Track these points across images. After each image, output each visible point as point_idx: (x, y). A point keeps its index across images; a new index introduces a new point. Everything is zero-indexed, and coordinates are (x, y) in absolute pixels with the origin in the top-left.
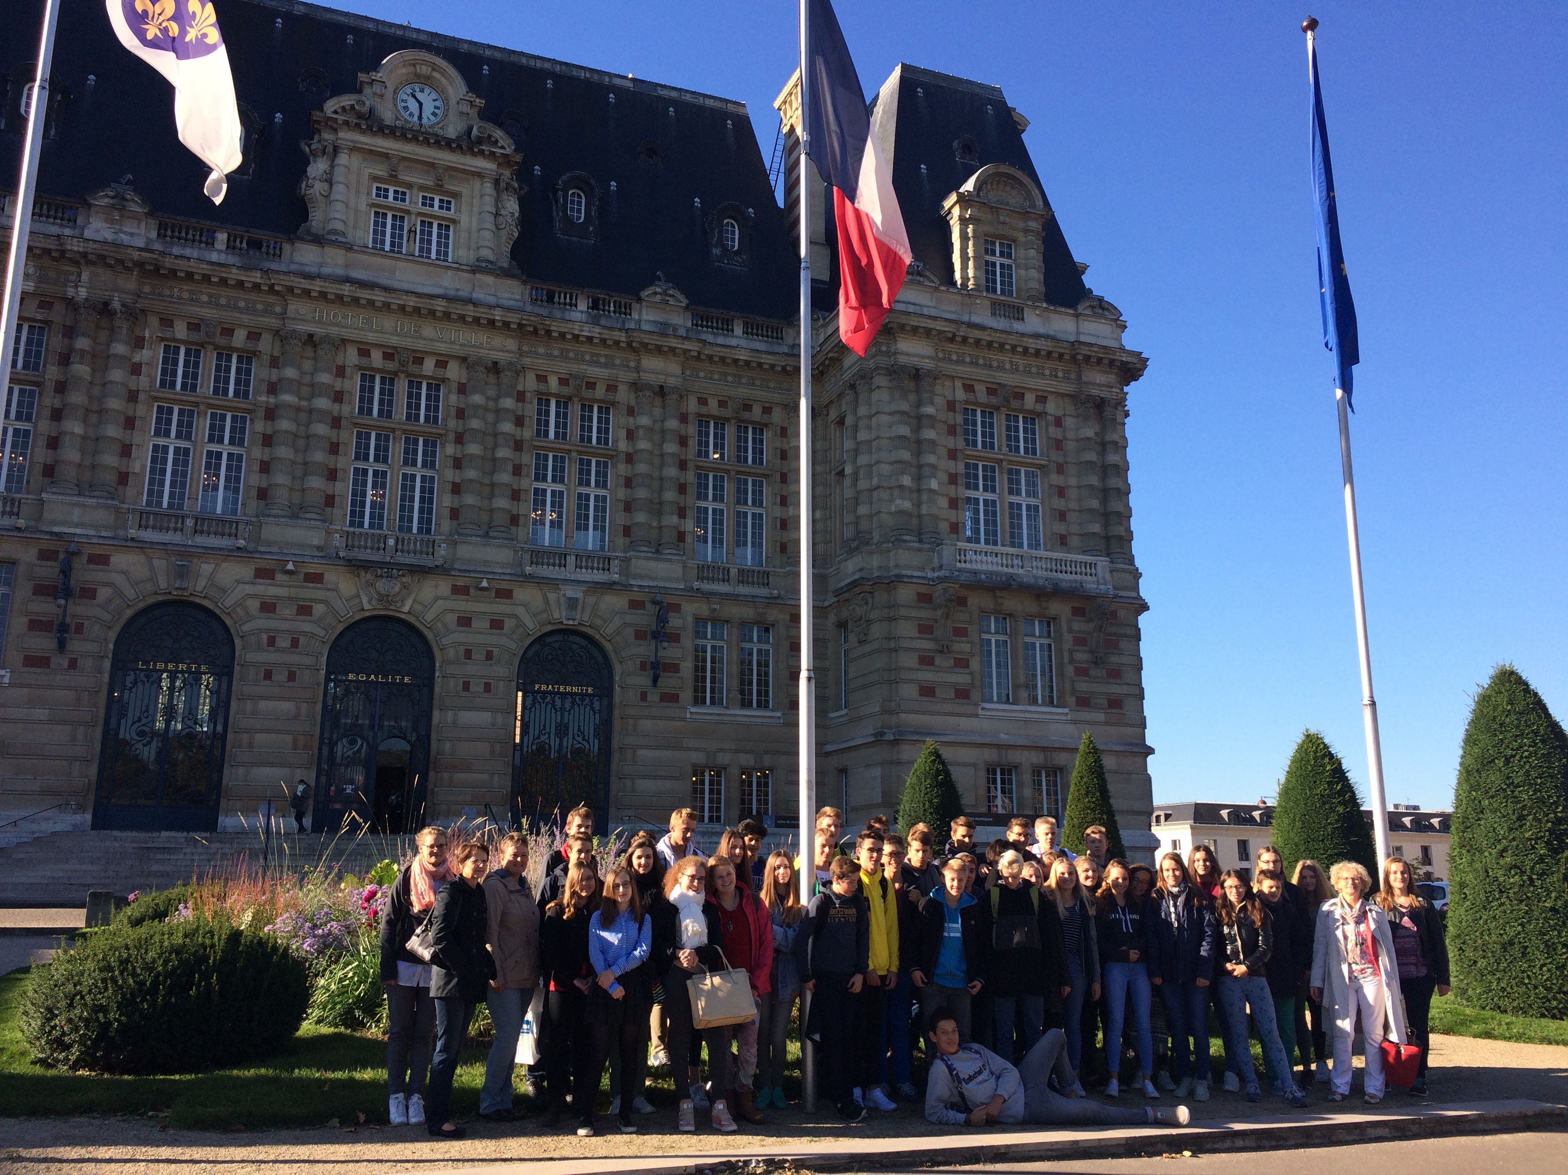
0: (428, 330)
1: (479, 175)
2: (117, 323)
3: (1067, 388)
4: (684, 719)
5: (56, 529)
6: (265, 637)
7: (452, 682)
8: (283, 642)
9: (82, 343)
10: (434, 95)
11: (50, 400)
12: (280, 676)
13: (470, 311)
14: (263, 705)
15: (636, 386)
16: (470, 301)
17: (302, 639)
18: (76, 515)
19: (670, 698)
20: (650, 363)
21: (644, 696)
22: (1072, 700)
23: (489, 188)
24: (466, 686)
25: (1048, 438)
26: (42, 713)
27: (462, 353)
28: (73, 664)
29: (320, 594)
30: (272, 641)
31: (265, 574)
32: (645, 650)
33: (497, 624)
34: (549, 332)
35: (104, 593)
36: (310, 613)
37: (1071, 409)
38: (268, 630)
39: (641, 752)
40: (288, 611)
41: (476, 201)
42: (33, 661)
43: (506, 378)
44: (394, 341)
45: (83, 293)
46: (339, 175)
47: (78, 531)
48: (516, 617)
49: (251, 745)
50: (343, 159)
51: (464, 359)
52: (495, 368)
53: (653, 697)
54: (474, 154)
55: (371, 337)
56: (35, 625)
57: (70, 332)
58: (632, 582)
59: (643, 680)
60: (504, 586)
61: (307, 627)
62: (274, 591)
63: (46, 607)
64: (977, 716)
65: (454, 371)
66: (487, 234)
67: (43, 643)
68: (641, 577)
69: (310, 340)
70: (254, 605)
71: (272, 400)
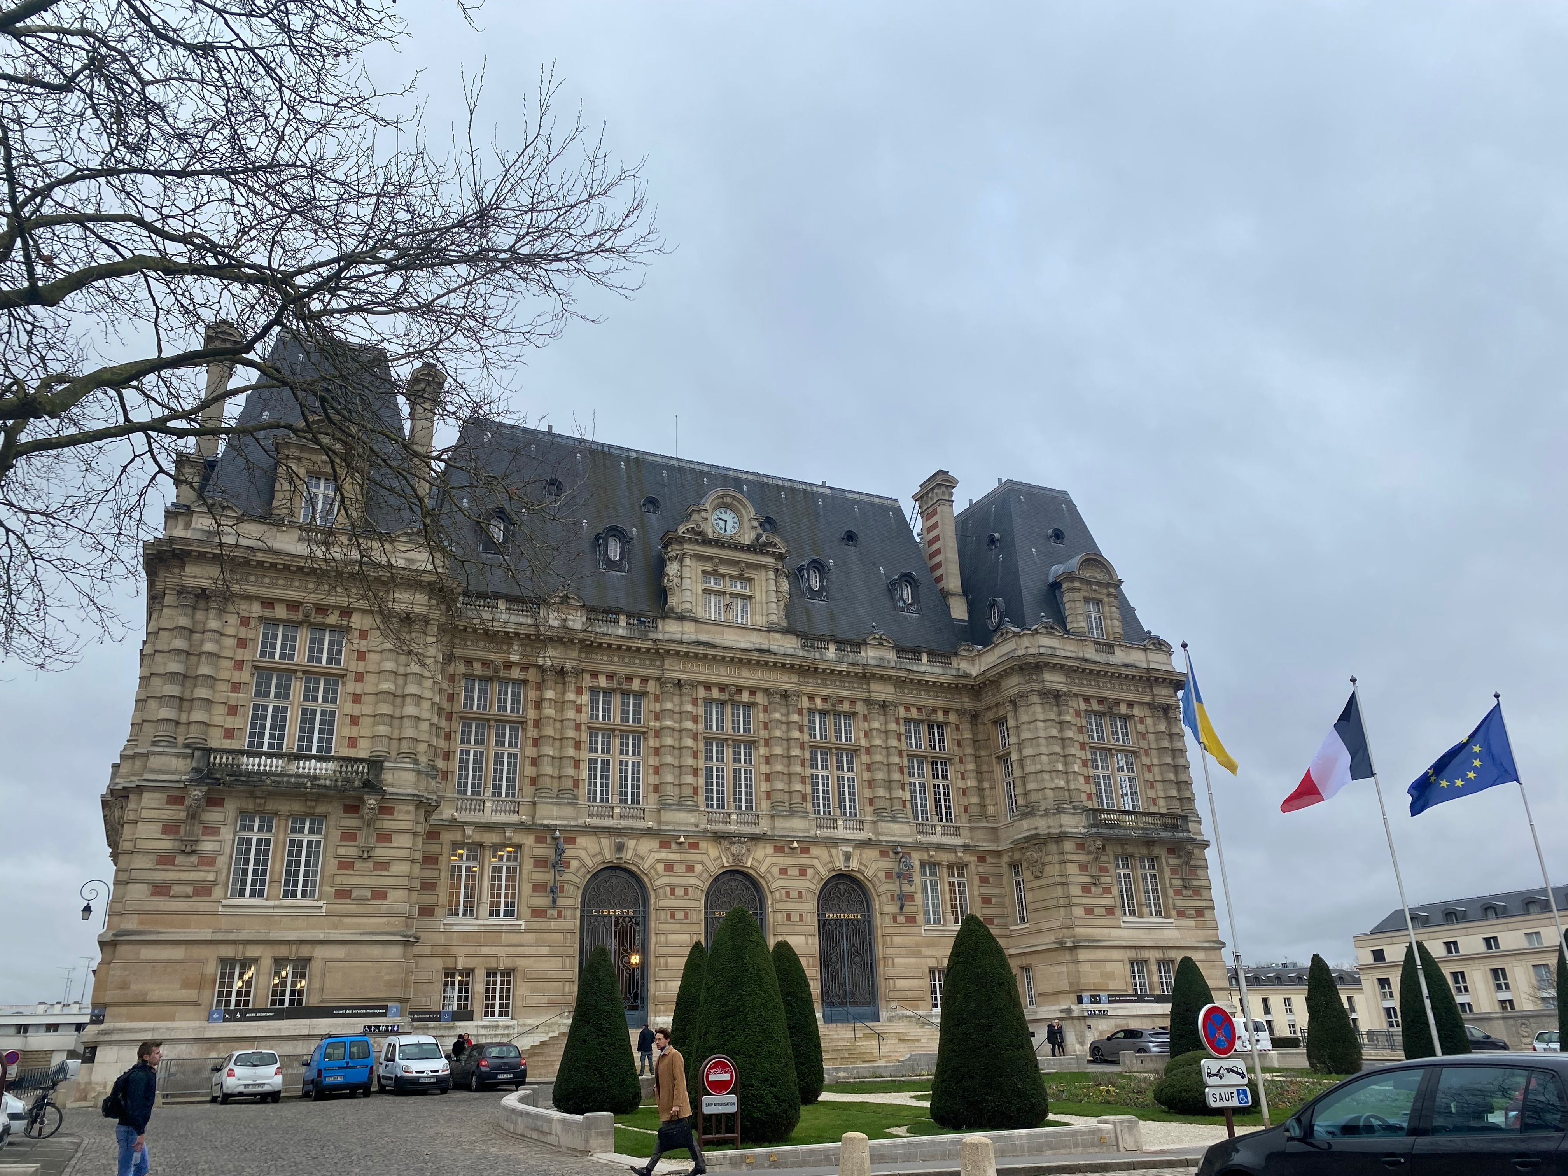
0: (745, 673)
1: (765, 567)
2: (568, 680)
3: (1146, 699)
4: (920, 935)
5: (546, 822)
6: (668, 889)
7: (779, 915)
8: (679, 892)
9: (550, 694)
10: (733, 515)
11: (532, 733)
12: (680, 915)
13: (771, 659)
14: (672, 937)
15: (868, 702)
16: (769, 651)
17: (690, 889)
18: (555, 811)
19: (911, 920)
20: (876, 687)
21: (895, 920)
22: (1174, 913)
23: (772, 575)
24: (789, 917)
25: (1137, 732)
26: (545, 950)
27: (766, 686)
28: (560, 915)
29: (698, 857)
30: (673, 892)
31: (664, 845)
32: (893, 886)
33: (803, 872)
34: (816, 669)
35: (574, 864)
36: (693, 871)
37: (1148, 713)
38: (669, 885)
39: (897, 960)
40: (680, 868)
41: (764, 583)
42: (538, 913)
43: (793, 700)
44: (726, 680)
45: (549, 662)
46: (687, 573)
47: (558, 822)
48: (813, 867)
49: (666, 965)
50: (687, 561)
51: (766, 690)
52: (785, 695)
53: (901, 919)
54: (761, 553)
55: (713, 679)
56: (538, 887)
57: (539, 687)
58: (881, 838)
59: (893, 908)
60: (805, 845)
61: (692, 881)
62: (673, 857)
63: (543, 876)
64: (1119, 927)
65: (760, 698)
66: (774, 605)
67: (542, 900)
68: (886, 835)
69: (679, 684)
70: (660, 867)
71: (657, 724)
